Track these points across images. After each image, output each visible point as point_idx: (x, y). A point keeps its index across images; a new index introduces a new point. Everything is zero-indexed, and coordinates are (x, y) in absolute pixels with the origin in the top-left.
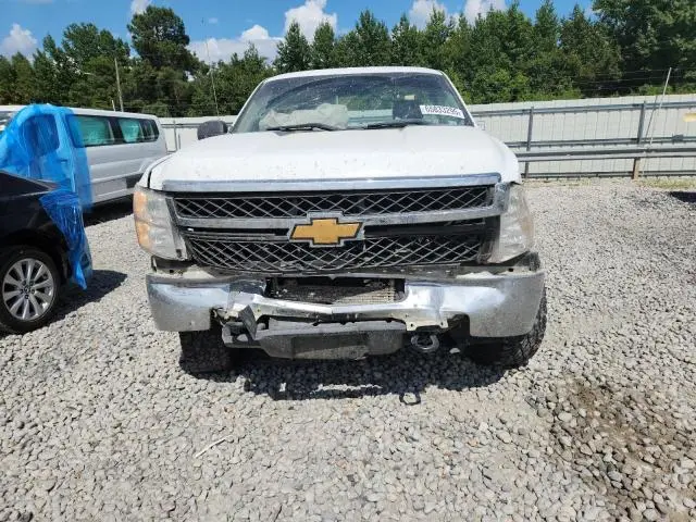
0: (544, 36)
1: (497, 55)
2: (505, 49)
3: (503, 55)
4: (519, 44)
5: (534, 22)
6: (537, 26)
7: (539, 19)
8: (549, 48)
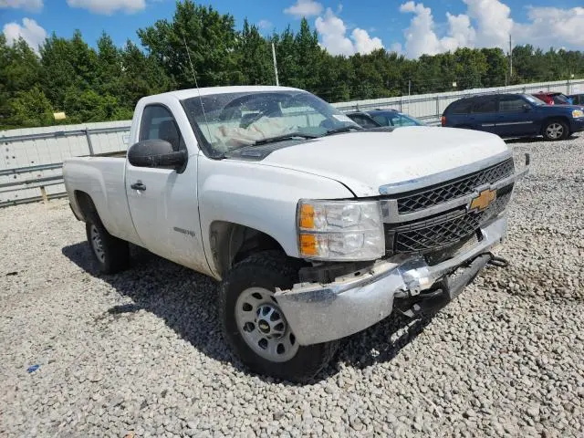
0: (110, 63)
1: (74, 78)
2: (79, 72)
3: (79, 77)
4: (91, 68)
5: (97, 51)
6: (101, 56)
7: (102, 49)
8: (119, 74)
